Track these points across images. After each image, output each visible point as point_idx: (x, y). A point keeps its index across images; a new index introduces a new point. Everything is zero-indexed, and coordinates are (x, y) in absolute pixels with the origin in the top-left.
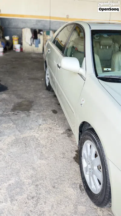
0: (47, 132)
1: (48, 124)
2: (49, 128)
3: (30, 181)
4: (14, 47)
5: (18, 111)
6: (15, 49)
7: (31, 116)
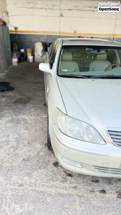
0: (35, 116)
1: (37, 112)
2: (38, 114)
3: (15, 140)
4: (28, 58)
5: (18, 103)
6: (29, 60)
7: (27, 107)
